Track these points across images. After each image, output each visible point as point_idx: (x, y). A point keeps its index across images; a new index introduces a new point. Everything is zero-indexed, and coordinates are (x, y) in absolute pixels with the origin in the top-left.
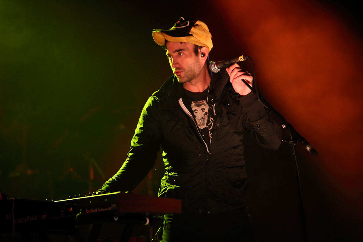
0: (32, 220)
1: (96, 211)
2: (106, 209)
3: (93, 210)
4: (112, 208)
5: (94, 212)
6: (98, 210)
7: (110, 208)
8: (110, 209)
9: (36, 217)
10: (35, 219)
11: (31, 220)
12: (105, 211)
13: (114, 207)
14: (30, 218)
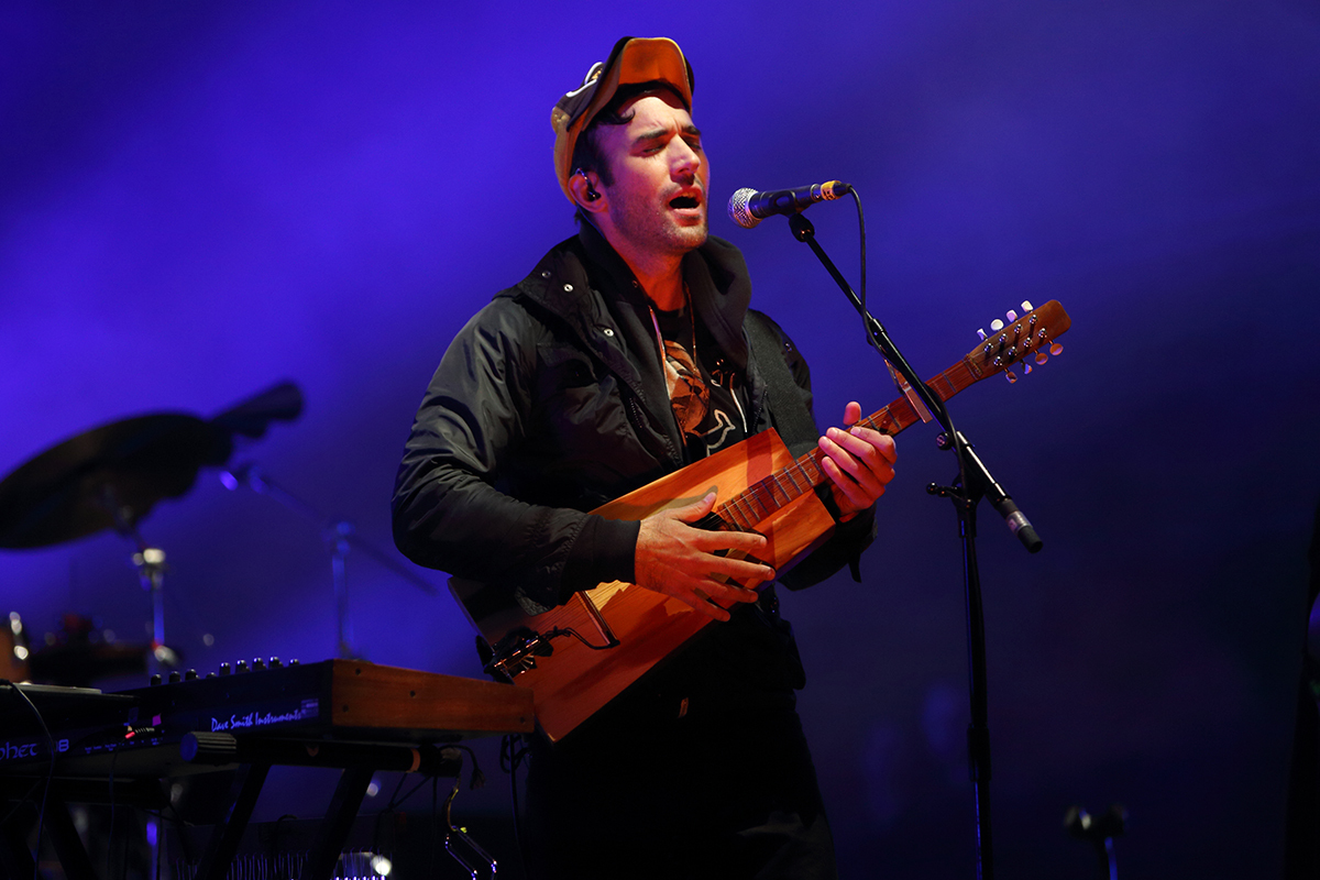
0: (21, 756)
1: (249, 723)
2: (282, 718)
3: (235, 720)
4: (304, 711)
5: (241, 727)
6: (253, 720)
7: (296, 712)
8: (296, 716)
9: (33, 745)
10: (33, 754)
11: (15, 756)
12: (278, 722)
13: (312, 708)
14: (15, 748)
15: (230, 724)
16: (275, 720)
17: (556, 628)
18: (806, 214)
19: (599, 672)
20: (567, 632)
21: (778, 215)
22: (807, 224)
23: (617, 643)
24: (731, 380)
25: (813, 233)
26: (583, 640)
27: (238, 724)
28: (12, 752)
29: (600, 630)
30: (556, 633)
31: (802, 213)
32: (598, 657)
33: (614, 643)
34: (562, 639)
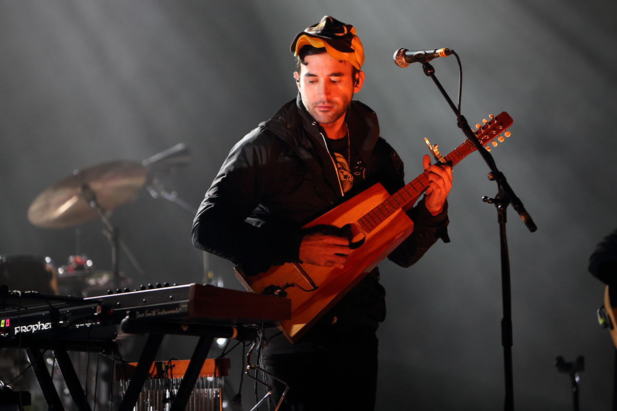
1: (154, 314)
2: (170, 312)
3: (148, 313)
4: (180, 309)
6: (156, 313)
7: (176, 309)
8: (177, 311)
12: (168, 314)
13: (184, 308)
14: (43, 324)
15: (145, 315)
16: (166, 313)
17: (287, 283)
18: (430, 62)
19: (310, 302)
20: (293, 285)
21: (418, 62)
22: (431, 68)
23: (317, 288)
24: (364, 172)
25: (434, 72)
26: (301, 288)
27: (149, 315)
28: (41, 327)
29: (308, 282)
30: (288, 286)
31: (429, 62)
32: (308, 296)
33: (315, 288)
34: (291, 288)
